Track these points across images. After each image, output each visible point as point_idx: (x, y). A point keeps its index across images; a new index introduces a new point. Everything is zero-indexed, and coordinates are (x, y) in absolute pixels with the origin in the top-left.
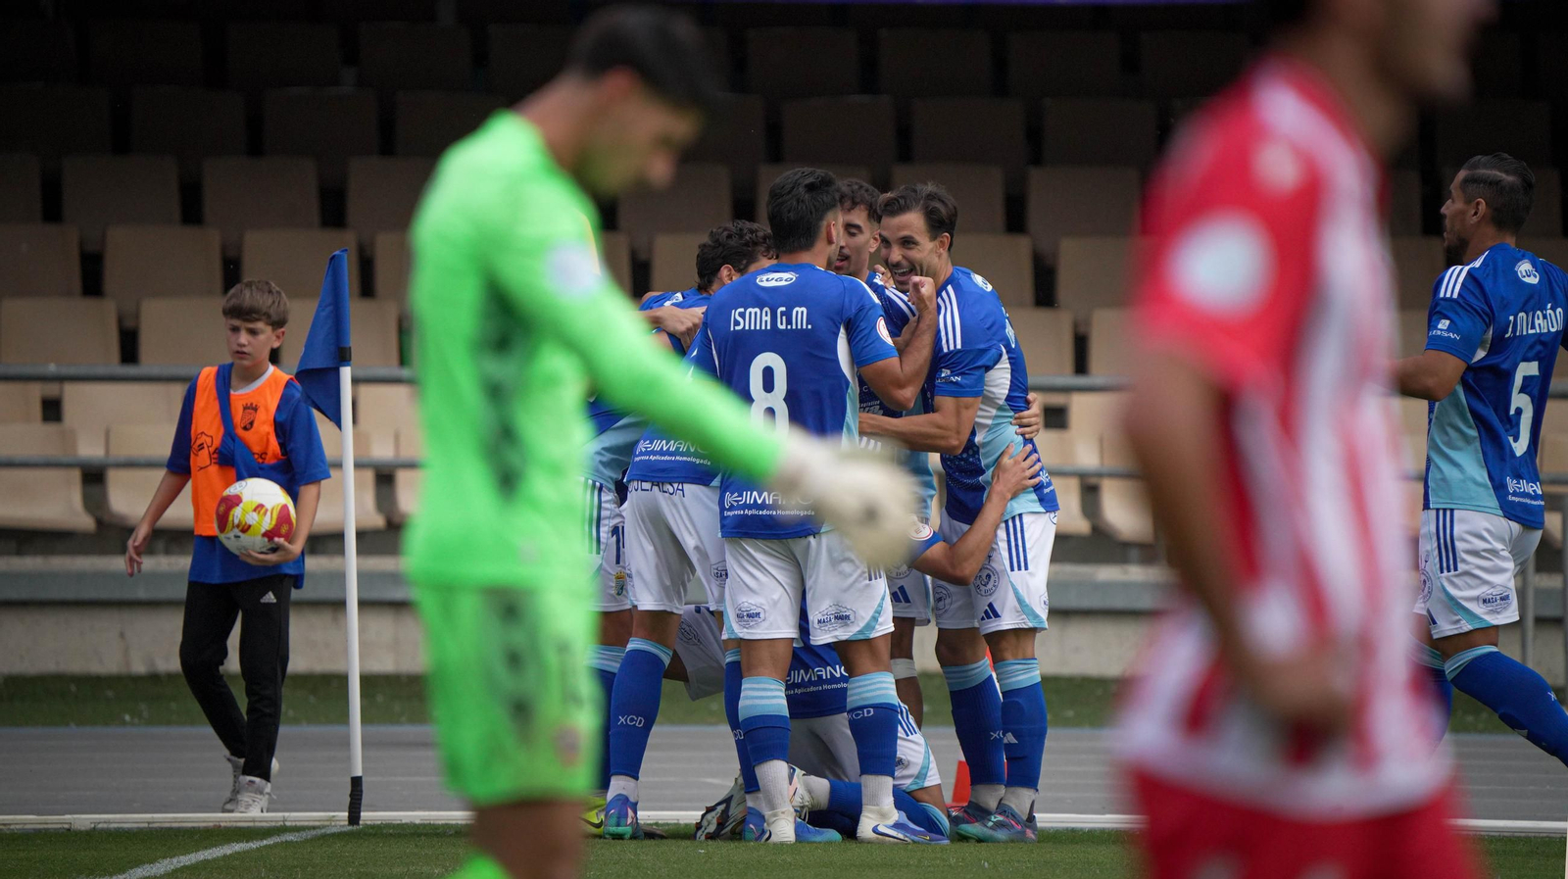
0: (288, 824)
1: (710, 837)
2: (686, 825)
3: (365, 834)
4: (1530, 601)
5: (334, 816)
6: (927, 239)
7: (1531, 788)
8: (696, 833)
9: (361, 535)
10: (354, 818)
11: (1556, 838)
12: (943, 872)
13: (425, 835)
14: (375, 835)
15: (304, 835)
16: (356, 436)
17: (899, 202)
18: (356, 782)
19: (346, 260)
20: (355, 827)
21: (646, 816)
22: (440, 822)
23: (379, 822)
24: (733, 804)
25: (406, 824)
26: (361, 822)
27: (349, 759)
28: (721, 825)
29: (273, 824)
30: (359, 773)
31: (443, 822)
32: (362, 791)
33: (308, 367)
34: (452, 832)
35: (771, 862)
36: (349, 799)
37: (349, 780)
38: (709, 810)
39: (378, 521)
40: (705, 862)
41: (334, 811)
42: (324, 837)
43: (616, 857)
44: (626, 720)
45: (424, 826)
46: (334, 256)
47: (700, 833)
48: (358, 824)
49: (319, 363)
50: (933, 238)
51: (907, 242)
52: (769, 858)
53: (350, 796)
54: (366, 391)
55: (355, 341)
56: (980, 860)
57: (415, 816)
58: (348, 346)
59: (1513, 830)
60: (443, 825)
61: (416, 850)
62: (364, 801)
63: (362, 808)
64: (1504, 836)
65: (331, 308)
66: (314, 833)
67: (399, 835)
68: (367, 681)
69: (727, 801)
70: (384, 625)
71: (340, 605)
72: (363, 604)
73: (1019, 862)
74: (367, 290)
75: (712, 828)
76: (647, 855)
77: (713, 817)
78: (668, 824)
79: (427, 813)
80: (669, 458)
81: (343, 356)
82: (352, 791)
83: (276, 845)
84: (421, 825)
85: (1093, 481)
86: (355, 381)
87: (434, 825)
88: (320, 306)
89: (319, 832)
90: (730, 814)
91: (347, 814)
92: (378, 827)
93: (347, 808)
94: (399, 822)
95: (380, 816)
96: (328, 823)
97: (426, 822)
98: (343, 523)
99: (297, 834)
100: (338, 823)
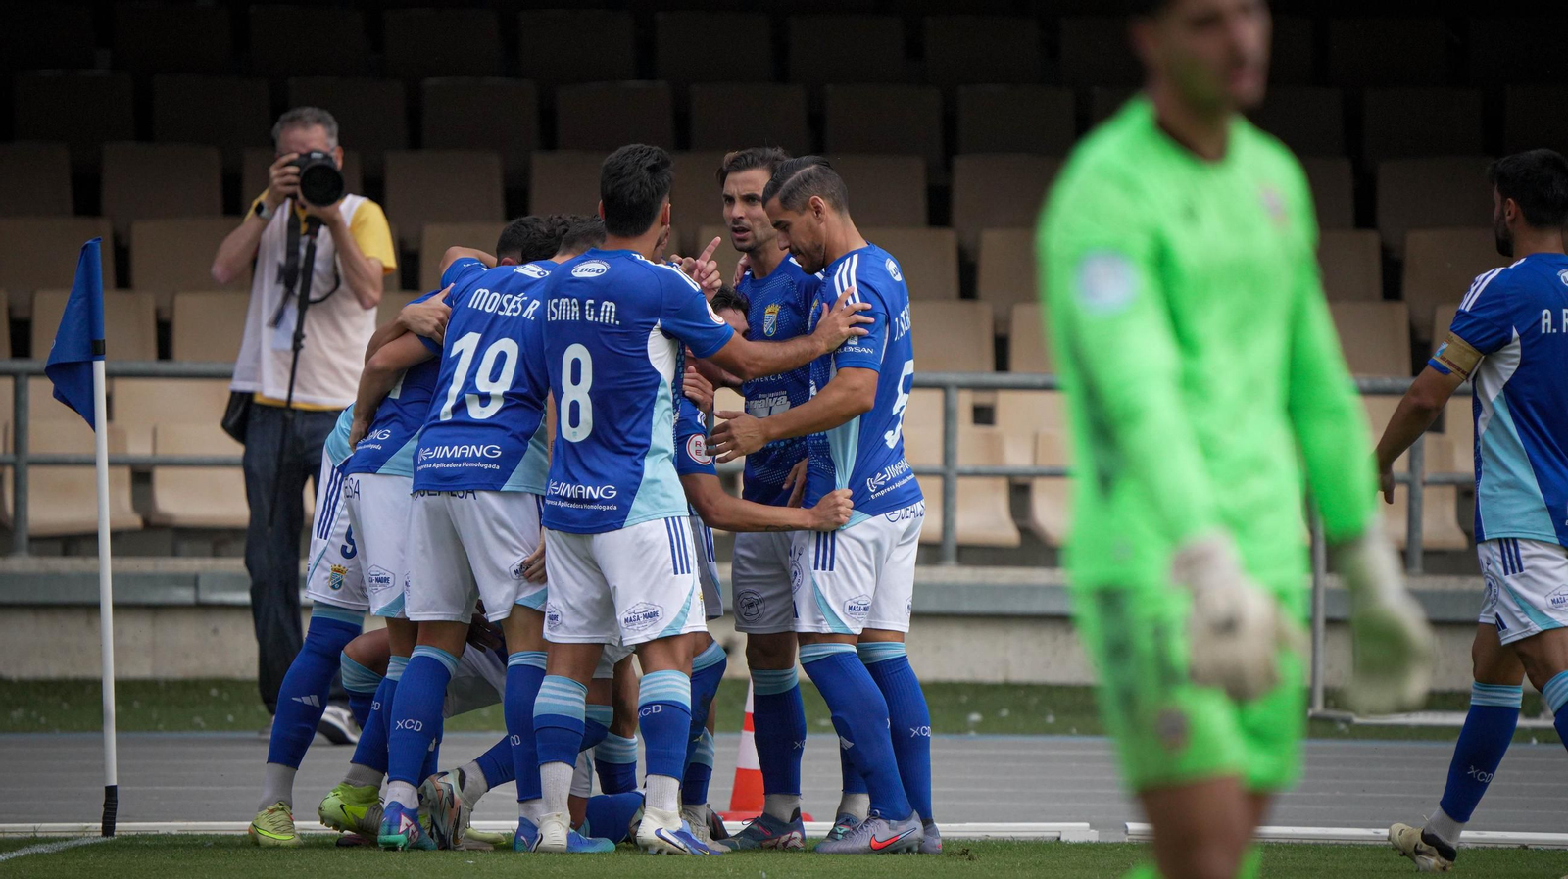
0: (39, 835)
3: (120, 846)
4: (1321, 602)
5: (87, 827)
7: (1321, 793)
9: (116, 535)
10: (108, 829)
11: (1345, 845)
13: (183, 846)
14: (129, 846)
15: (55, 846)
16: (110, 432)
17: (745, 158)
18: (111, 791)
19: (99, 250)
20: (109, 839)
22: (198, 833)
23: (135, 833)
25: (163, 835)
26: (115, 833)
27: (103, 768)
29: (24, 835)
30: (114, 782)
31: (202, 833)
32: (116, 801)
33: (61, 361)
34: (211, 843)
35: (542, 872)
36: (103, 809)
37: (104, 789)
39: (135, 521)
40: (475, 874)
41: (88, 822)
42: (76, 848)
44: (403, 725)
45: (181, 836)
46: (86, 246)
48: (112, 835)
49: (71, 356)
53: (104, 805)
54: (122, 387)
55: (109, 333)
57: (173, 827)
58: (101, 339)
59: (1302, 837)
60: (201, 836)
61: (173, 862)
62: (120, 810)
63: (117, 819)
64: (1292, 843)
65: (82, 300)
66: (66, 844)
67: (155, 847)
68: (123, 687)
70: (141, 629)
71: (94, 608)
72: (117, 607)
73: (797, 871)
74: (123, 280)
76: (414, 866)
79: (185, 824)
80: (455, 466)
81: (96, 350)
82: (106, 801)
83: (26, 857)
84: (180, 835)
86: (110, 376)
87: (192, 835)
88: (72, 297)
89: (71, 843)
91: (100, 825)
92: (134, 838)
93: (101, 819)
94: (155, 833)
95: (135, 827)
96: (82, 834)
97: (183, 833)
98: (97, 523)
99: (48, 846)
100: (91, 834)
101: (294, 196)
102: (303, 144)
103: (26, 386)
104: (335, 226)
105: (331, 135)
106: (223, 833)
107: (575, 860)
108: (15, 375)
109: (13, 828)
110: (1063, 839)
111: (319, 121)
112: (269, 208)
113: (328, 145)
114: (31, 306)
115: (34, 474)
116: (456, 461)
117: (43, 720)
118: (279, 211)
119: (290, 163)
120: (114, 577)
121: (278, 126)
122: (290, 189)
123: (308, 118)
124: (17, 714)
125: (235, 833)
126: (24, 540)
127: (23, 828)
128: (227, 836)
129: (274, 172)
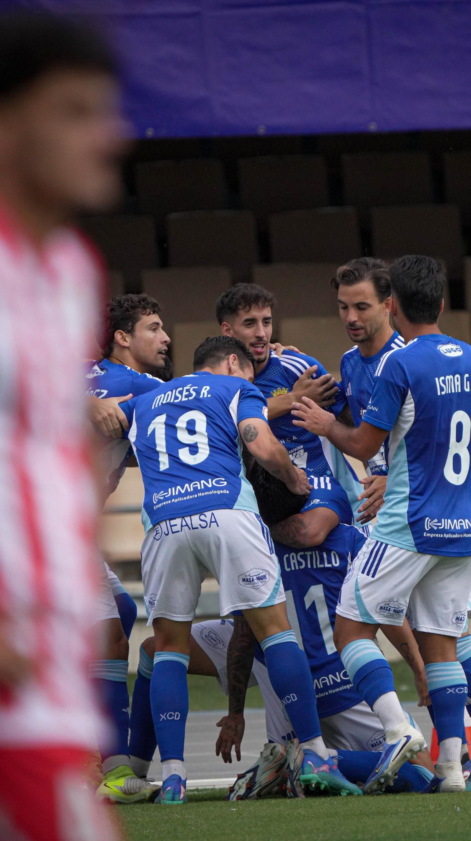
1: (240, 798)
2: (221, 790)
6: (377, 302)
8: (230, 795)
12: (424, 816)
17: (354, 274)
21: (191, 784)
24: (259, 772)
28: (250, 788)
35: (289, 815)
38: (240, 777)
40: (237, 818)
43: (166, 817)
44: (166, 716)
47: (232, 795)
50: (381, 301)
51: (361, 307)
52: (287, 812)
56: (453, 805)
69: (254, 770)
75: (242, 792)
77: (243, 782)
78: (206, 790)
80: (191, 497)
90: (256, 780)
116: (191, 493)
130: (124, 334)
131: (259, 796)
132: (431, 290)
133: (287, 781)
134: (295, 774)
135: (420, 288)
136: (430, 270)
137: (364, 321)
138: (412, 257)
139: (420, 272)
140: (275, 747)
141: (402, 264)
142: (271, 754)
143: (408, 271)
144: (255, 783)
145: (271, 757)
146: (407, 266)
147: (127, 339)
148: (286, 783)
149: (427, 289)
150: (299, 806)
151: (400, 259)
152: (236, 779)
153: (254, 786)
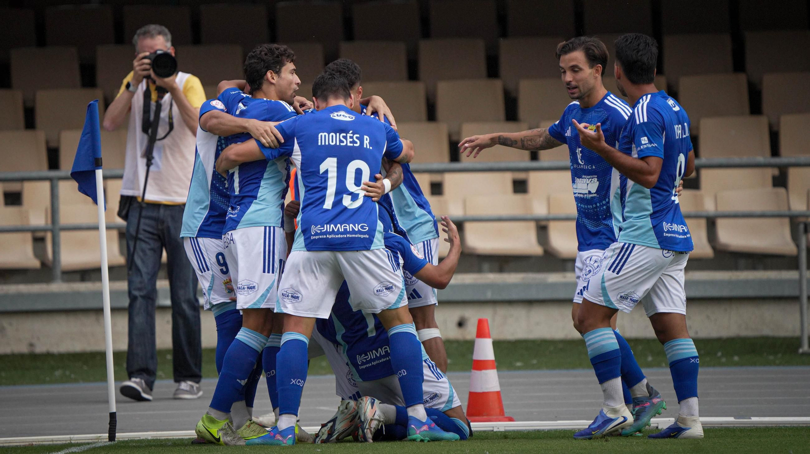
0: (73, 442)
1: (323, 442)
3: (119, 447)
4: (804, 286)
5: (100, 436)
6: (588, 67)
8: (316, 439)
9: (111, 269)
10: (112, 437)
13: (155, 446)
14: (125, 447)
15: (82, 448)
17: (569, 46)
18: (113, 416)
19: (97, 106)
20: (112, 443)
22: (163, 438)
23: (127, 439)
24: (337, 422)
25: (143, 440)
26: (116, 439)
27: (108, 402)
28: (330, 434)
29: (64, 442)
30: (114, 410)
31: (165, 438)
32: (116, 421)
33: (78, 170)
36: (108, 426)
37: (109, 414)
38: (323, 426)
41: (100, 433)
42: (94, 448)
44: (296, 382)
45: (154, 440)
46: (90, 105)
47: (318, 439)
48: (115, 441)
49: (83, 167)
50: (591, 67)
53: (109, 424)
54: (111, 183)
56: (484, 450)
57: (149, 435)
58: (99, 157)
60: (165, 440)
62: (119, 425)
63: (116, 431)
65: (89, 136)
67: (139, 447)
69: (334, 420)
71: (100, 311)
72: (113, 310)
73: (507, 451)
75: (325, 437)
77: (326, 429)
79: (155, 433)
81: (98, 164)
82: (110, 421)
85: (543, 223)
86: (105, 178)
87: (159, 439)
88: (82, 134)
89: (91, 446)
90: (336, 428)
91: (108, 435)
92: (127, 442)
93: (108, 431)
94: (139, 439)
95: (127, 435)
96: (97, 441)
97: (154, 438)
98: (100, 262)
99: (78, 448)
100: (102, 440)
101: (148, 77)
102: (151, 48)
103: (57, 186)
104: (173, 91)
105: (167, 41)
106: (177, 438)
107: (378, 447)
108: (51, 179)
109: (59, 438)
110: (660, 427)
111: (160, 33)
112: (133, 85)
113: (166, 47)
114: (59, 141)
115: (63, 236)
117: (73, 376)
118: (140, 87)
119: (145, 58)
120: (111, 293)
121: (136, 37)
122: (145, 73)
123: (153, 32)
124: (58, 373)
125: (184, 437)
126: (58, 273)
127: (63, 438)
128: (179, 439)
129: (136, 63)
130: (273, 74)
131: (338, 440)
132: (648, 59)
133: (359, 429)
134: (365, 425)
135: (639, 58)
136: (647, 44)
137: (577, 81)
138: (632, 35)
139: (639, 45)
140: (349, 403)
141: (625, 39)
142: (346, 408)
143: (630, 45)
144: (335, 430)
145: (346, 411)
146: (629, 41)
147: (274, 78)
148: (358, 430)
149: (645, 59)
150: (368, 448)
151: (622, 37)
152: (320, 427)
153: (334, 432)
